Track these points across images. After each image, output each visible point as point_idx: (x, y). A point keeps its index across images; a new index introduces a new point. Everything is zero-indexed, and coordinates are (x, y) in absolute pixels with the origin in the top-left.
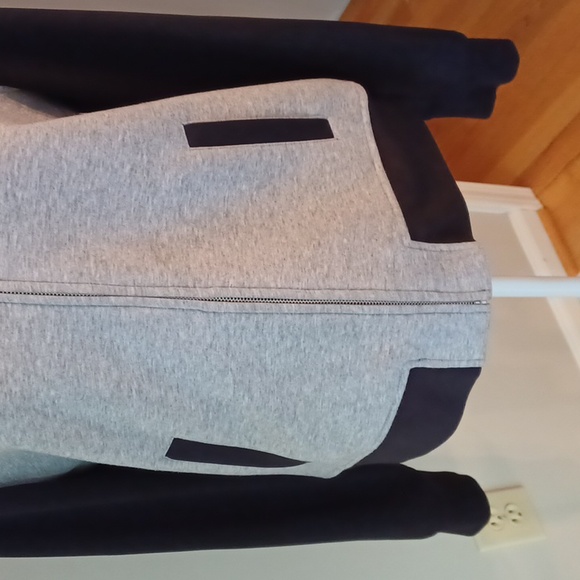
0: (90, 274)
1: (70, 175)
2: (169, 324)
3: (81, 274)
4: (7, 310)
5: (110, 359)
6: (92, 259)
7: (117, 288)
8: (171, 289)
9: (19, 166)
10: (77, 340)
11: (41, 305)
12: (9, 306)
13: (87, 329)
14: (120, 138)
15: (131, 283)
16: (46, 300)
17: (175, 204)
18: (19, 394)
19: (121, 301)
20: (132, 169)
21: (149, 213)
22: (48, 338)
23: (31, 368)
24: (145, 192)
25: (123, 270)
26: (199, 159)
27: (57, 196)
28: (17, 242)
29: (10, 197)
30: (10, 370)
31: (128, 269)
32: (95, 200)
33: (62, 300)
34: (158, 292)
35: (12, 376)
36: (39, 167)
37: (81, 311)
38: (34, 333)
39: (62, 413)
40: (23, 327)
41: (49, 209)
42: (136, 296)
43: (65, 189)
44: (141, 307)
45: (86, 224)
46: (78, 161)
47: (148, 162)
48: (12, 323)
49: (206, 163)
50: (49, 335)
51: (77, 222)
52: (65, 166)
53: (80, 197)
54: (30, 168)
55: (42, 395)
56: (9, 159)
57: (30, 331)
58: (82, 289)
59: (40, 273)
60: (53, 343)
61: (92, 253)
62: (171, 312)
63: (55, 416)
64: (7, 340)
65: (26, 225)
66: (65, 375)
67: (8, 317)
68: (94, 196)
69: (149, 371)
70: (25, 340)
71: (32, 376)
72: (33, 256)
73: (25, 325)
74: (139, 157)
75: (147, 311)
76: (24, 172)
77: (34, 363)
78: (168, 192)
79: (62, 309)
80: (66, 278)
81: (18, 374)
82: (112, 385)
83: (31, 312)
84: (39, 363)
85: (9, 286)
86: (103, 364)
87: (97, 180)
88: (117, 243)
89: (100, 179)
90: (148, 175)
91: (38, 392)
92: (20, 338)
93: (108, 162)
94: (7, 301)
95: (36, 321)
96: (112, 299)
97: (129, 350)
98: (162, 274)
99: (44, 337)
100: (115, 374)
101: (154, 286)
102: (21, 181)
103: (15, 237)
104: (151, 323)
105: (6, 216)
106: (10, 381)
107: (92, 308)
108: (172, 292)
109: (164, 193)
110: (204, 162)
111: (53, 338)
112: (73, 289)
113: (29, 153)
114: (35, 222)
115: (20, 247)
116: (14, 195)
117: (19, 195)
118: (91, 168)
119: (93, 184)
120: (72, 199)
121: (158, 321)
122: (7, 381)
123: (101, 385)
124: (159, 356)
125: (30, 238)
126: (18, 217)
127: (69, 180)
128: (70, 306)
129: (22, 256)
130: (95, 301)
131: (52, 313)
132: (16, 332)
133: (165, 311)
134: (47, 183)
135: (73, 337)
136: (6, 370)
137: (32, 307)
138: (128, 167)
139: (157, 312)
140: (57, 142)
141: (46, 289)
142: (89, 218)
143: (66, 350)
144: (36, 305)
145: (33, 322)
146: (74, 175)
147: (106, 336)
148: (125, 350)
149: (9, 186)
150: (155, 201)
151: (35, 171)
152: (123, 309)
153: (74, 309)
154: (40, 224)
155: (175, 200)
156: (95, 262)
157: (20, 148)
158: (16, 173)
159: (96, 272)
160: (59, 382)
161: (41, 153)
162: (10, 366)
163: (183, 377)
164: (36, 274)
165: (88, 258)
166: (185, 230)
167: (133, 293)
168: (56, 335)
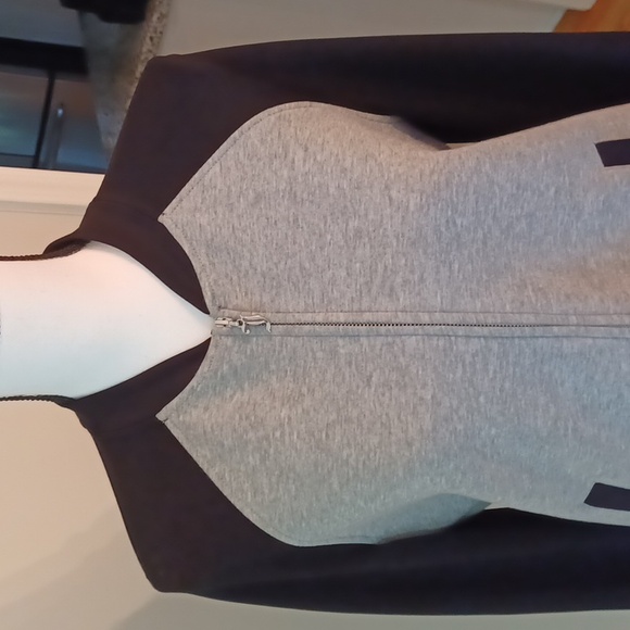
0: (531, 302)
1: (502, 200)
2: (612, 354)
3: (522, 303)
4: (451, 343)
5: (548, 395)
6: (530, 287)
7: (559, 317)
8: (615, 317)
9: (457, 191)
10: (518, 375)
11: (485, 337)
12: (453, 338)
13: (527, 362)
14: (543, 159)
15: (571, 311)
16: (490, 332)
17: (597, 227)
18: (462, 433)
19: (564, 330)
20: (556, 192)
21: (574, 238)
22: (491, 372)
23: (475, 405)
24: (569, 215)
25: (562, 298)
26: (617, 178)
27: (491, 222)
28: (459, 272)
29: (451, 225)
30: (455, 407)
31: (568, 296)
32: (524, 225)
33: (506, 331)
34: (601, 320)
35: (457, 413)
36: (474, 193)
37: (523, 342)
38: (478, 366)
39: (499, 454)
40: (467, 362)
41: (484, 235)
42: (578, 325)
43: (498, 214)
44: (583, 337)
45: (518, 251)
46: (508, 185)
47: (571, 184)
48: (456, 357)
49: (624, 182)
50: (491, 368)
51: (510, 249)
52: (497, 191)
53: (512, 222)
54: (466, 194)
55: (483, 433)
56: (447, 185)
57: (473, 364)
58: (525, 319)
59: (482, 302)
60: (496, 377)
61: (528, 281)
62: (615, 342)
63: (492, 457)
64: (451, 376)
65: (466, 253)
66: (506, 411)
67: (452, 350)
68: (523, 221)
69: (584, 408)
70: (468, 375)
71: (476, 413)
72: (474, 286)
73: (468, 359)
74: (561, 179)
75: (590, 341)
76: (461, 199)
77: (477, 399)
78: (591, 214)
79: (505, 340)
80: (508, 308)
81: (463, 412)
82: (550, 423)
83: (475, 345)
84: (482, 399)
85: (453, 318)
86: (542, 400)
87: (526, 205)
88: (549, 270)
89: (529, 203)
90: (571, 196)
91: (481, 430)
92: (464, 372)
93: (535, 186)
94: (451, 333)
95: (480, 354)
96: (555, 329)
97: (567, 385)
98: (602, 301)
99: (487, 371)
100: (553, 410)
101: (596, 314)
102: (460, 207)
103: (457, 266)
104: (593, 353)
105: (447, 244)
106: (455, 418)
107: (535, 340)
108: (616, 320)
109: (586, 217)
110: (621, 183)
111: (495, 372)
112: (516, 319)
113: (464, 179)
114: (473, 251)
115: (461, 277)
116: (455, 223)
117: (459, 222)
118: (521, 192)
119: (522, 208)
120: (504, 224)
121: (601, 352)
122: (452, 419)
123: (539, 422)
124: (596, 391)
125: (470, 267)
126: (458, 245)
127: (501, 204)
128: (513, 337)
129: (464, 286)
130: (539, 331)
131: (495, 345)
132: (460, 365)
133: (608, 341)
134: (482, 209)
135: (514, 372)
136: (451, 406)
137: (476, 340)
138: (553, 190)
139: (600, 342)
140: (488, 165)
141: (490, 320)
142: (521, 244)
143: (507, 385)
144: (479, 337)
145: (477, 356)
146: (505, 200)
147: (546, 369)
148: (562, 384)
149: (450, 213)
150: (579, 225)
151: (472, 197)
152: (565, 341)
153: (517, 341)
154: (477, 252)
155: (597, 223)
156: (533, 290)
157: (456, 174)
158: (455, 199)
159: (537, 300)
160: (500, 419)
161: (475, 179)
162: (455, 403)
163: (617, 414)
164: (479, 305)
165: (526, 287)
166: (609, 255)
167: (575, 322)
168: (498, 369)
